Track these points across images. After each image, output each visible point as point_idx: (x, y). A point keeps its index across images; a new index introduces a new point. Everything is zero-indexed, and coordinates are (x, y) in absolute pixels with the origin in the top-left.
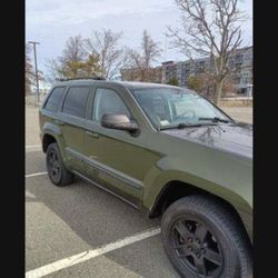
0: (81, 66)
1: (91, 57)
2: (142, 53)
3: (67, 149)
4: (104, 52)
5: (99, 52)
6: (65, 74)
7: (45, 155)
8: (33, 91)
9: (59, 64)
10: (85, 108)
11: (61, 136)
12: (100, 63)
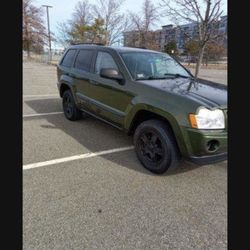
0: (88, 29)
1: (97, 20)
2: (142, 18)
3: (78, 94)
4: (108, 17)
5: (104, 17)
6: (74, 36)
7: (61, 99)
8: (46, 51)
9: (69, 27)
10: (89, 65)
11: (74, 86)
12: (104, 27)
